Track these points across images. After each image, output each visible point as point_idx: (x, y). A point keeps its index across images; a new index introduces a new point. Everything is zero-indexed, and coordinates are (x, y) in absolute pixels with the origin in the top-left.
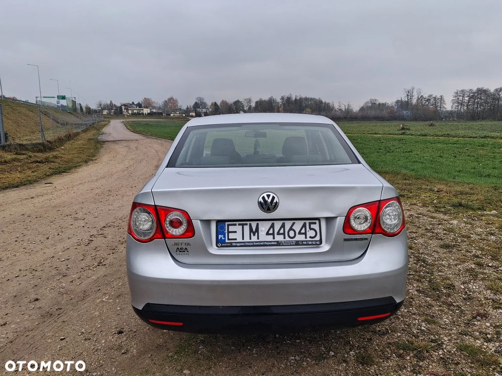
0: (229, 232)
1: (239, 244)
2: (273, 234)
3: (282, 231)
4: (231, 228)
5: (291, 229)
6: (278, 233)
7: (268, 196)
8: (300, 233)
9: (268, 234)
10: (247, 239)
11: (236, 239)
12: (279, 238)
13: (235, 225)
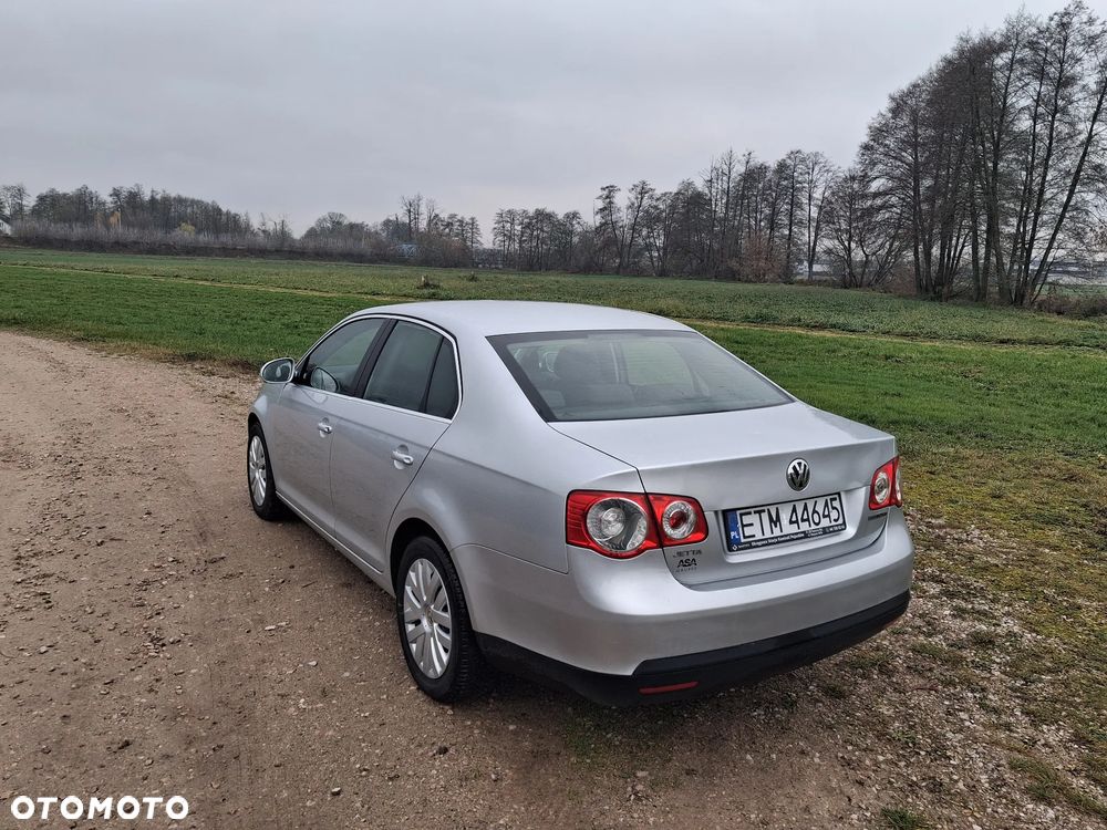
0: (743, 526)
1: (759, 544)
2: (797, 522)
3: (805, 517)
4: (746, 520)
5: (815, 511)
6: (803, 520)
7: (800, 464)
8: (824, 516)
9: (791, 522)
10: (768, 534)
11: (754, 536)
12: (804, 527)
13: (750, 513)
